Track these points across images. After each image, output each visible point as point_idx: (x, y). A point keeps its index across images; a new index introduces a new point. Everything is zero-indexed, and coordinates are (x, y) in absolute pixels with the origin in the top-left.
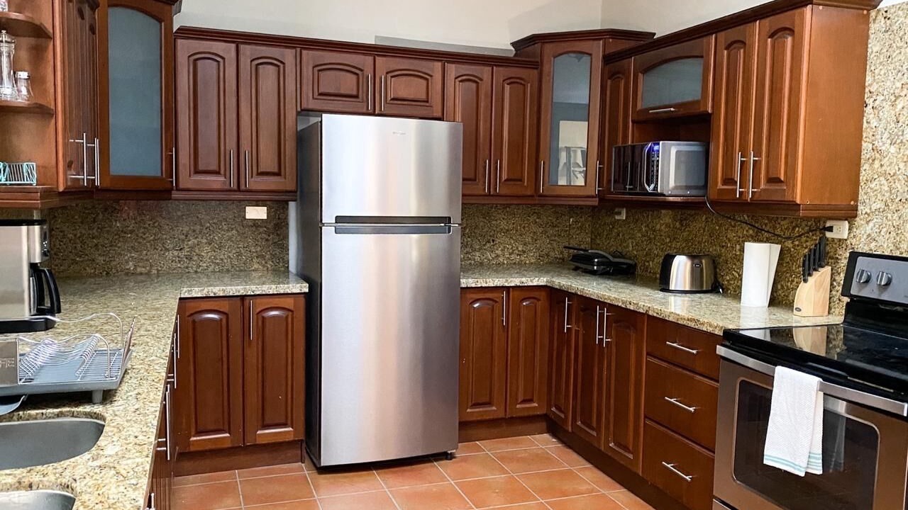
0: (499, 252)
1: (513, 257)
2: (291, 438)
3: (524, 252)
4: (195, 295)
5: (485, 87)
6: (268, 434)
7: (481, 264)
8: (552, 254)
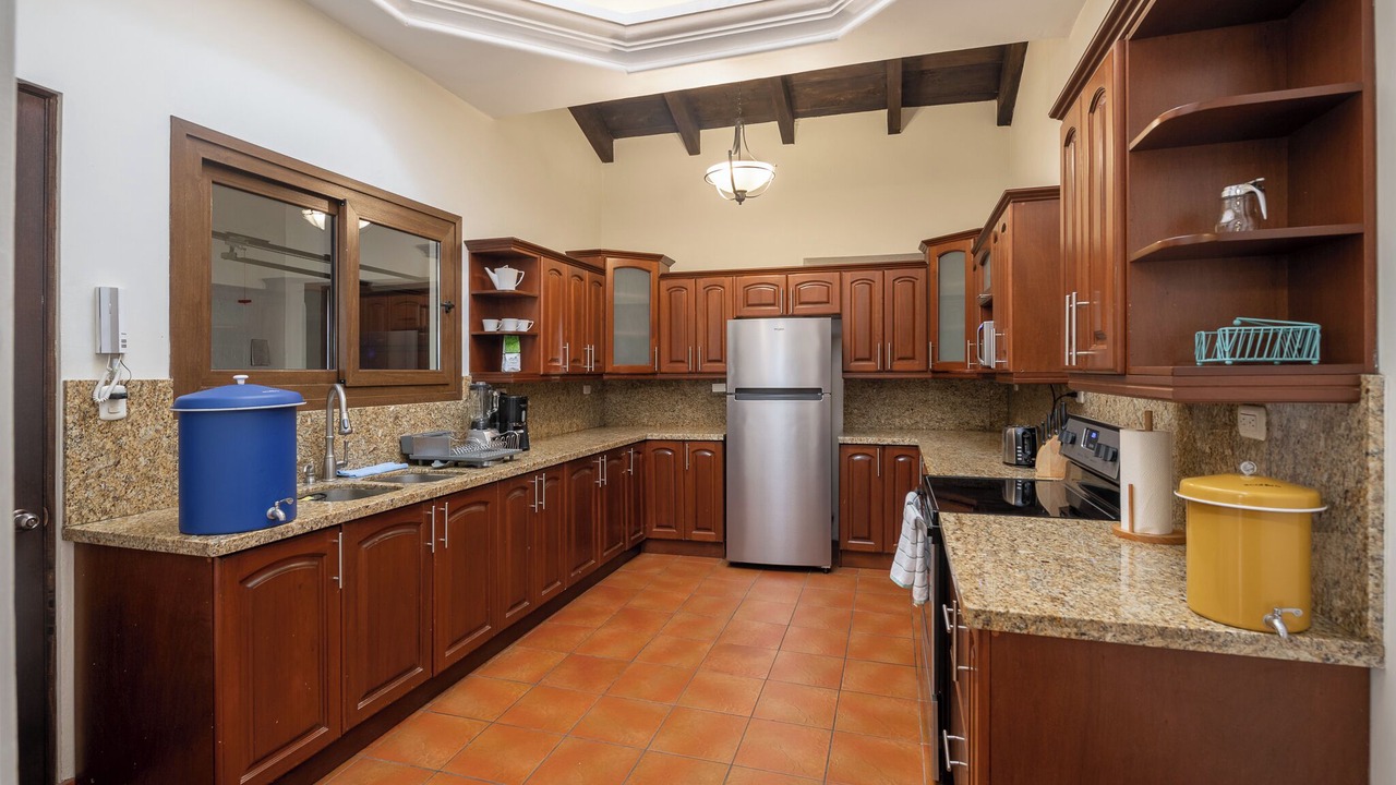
0: (918, 419)
1: (932, 424)
2: (713, 540)
3: (943, 420)
4: (654, 438)
5: (878, 287)
6: (697, 535)
7: (901, 428)
8: (972, 422)
